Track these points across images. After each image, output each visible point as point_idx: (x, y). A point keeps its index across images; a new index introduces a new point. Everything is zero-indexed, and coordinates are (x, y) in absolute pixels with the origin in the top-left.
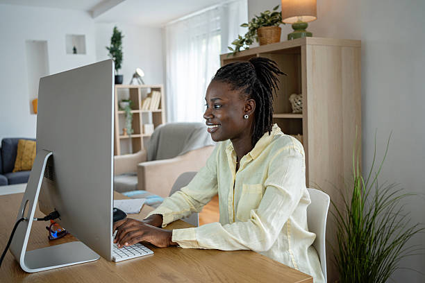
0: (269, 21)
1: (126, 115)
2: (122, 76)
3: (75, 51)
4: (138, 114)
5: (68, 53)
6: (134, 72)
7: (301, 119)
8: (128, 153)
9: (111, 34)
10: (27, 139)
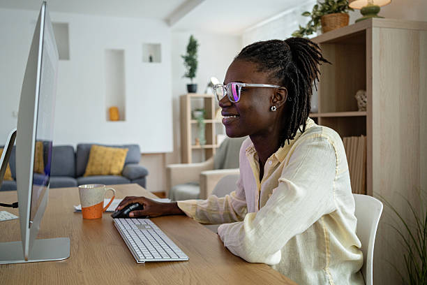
0: (335, 7)
1: (198, 125)
2: (196, 85)
3: (151, 59)
4: (211, 124)
5: (144, 61)
6: (209, 82)
7: (365, 117)
8: (201, 162)
9: (186, 43)
10: (99, 145)
